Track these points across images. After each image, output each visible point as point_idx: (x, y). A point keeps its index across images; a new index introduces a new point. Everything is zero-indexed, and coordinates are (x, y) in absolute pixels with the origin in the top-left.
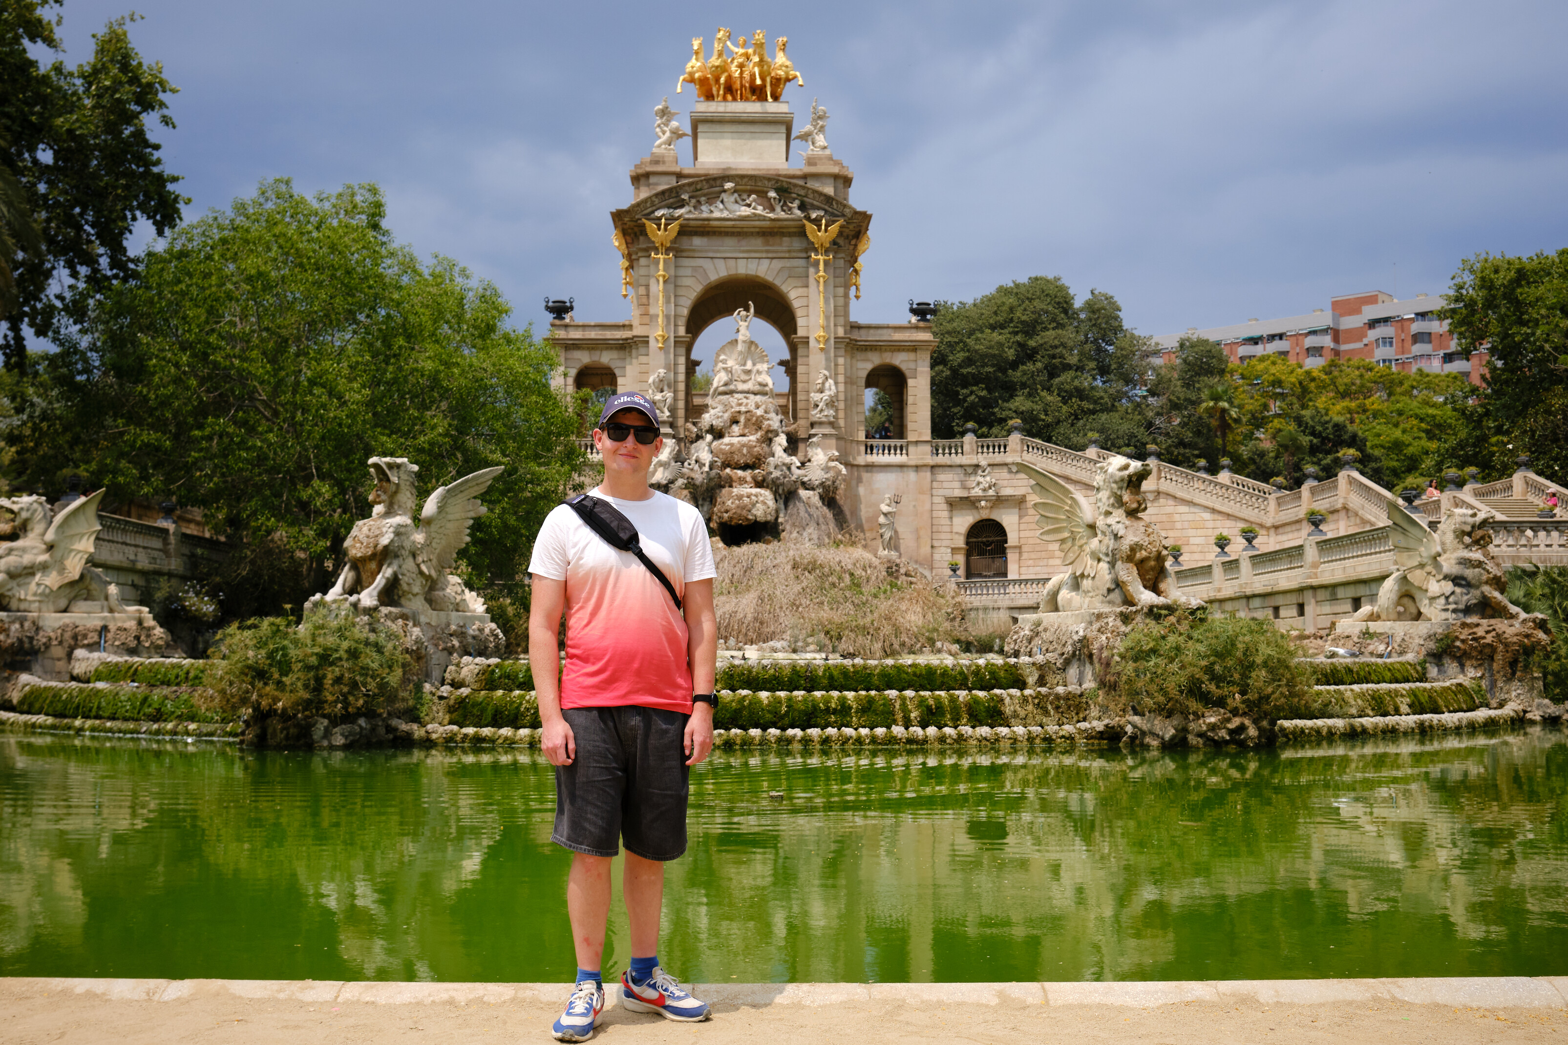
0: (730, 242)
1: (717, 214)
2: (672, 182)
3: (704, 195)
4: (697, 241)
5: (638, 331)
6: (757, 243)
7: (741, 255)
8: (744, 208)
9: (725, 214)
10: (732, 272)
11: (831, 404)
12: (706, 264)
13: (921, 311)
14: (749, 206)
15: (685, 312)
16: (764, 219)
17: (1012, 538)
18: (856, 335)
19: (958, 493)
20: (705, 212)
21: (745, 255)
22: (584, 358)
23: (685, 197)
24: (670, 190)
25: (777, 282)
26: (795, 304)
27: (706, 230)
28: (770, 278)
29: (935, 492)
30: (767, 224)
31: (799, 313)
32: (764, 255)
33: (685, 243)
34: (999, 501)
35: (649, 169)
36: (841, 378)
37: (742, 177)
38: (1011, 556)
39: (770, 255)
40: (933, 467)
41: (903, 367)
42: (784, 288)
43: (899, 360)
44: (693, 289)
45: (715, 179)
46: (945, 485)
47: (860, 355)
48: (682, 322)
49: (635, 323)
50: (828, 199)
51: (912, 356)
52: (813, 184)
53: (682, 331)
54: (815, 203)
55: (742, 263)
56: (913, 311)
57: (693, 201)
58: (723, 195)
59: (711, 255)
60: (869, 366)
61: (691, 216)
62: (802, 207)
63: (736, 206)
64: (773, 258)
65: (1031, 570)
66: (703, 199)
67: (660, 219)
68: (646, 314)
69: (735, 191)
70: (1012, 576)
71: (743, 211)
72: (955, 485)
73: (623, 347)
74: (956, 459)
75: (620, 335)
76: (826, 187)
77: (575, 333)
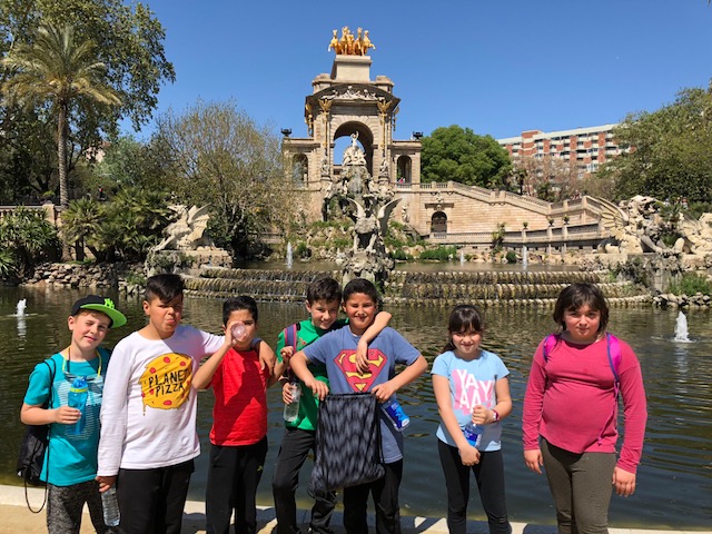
0: (350, 109)
1: (345, 98)
2: (329, 86)
3: (341, 91)
4: (338, 108)
5: (315, 142)
6: (359, 109)
7: (354, 114)
9: (348, 98)
10: (350, 120)
12: (341, 117)
13: (417, 136)
14: (357, 95)
15: (332, 135)
16: (362, 100)
17: (448, 219)
18: (394, 144)
19: (429, 202)
20: (341, 97)
22: (296, 151)
23: (334, 91)
24: (328, 88)
25: (367, 124)
26: (373, 132)
27: (341, 104)
28: (364, 123)
29: (421, 201)
31: (374, 135)
32: (362, 114)
33: (333, 108)
34: (445, 205)
36: (389, 160)
37: (354, 84)
38: (448, 224)
40: (420, 193)
41: (410, 157)
42: (369, 126)
44: (336, 126)
45: (345, 85)
46: (425, 199)
47: (395, 152)
48: (332, 138)
49: (315, 138)
50: (386, 93)
51: (414, 152)
52: (380, 87)
53: (332, 142)
54: (381, 94)
55: (354, 117)
56: (414, 135)
57: (337, 93)
58: (348, 91)
59: (342, 113)
60: (399, 156)
61: (336, 98)
62: (376, 96)
63: (351, 96)
64: (365, 115)
65: (456, 230)
67: (324, 99)
68: (319, 135)
69: (352, 89)
70: (448, 232)
71: (356, 97)
72: (429, 199)
73: (312, 148)
74: (429, 190)
75: (309, 142)
76: (385, 89)
77: (293, 142)
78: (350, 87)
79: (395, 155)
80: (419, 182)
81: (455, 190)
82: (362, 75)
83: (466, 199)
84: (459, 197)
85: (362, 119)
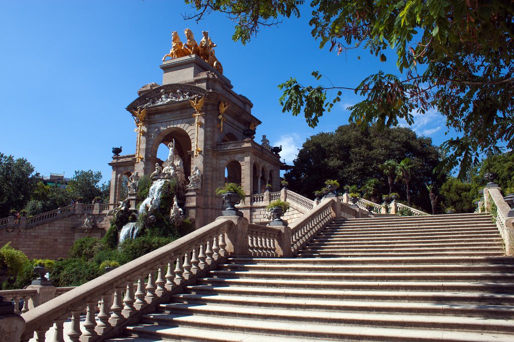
3: (156, 97)
4: (157, 116)
6: (178, 113)
7: (171, 120)
10: (169, 127)
15: (150, 146)
16: (176, 102)
21: (173, 119)
22: (123, 170)
25: (185, 129)
26: (191, 137)
27: (158, 111)
28: (182, 128)
30: (178, 105)
31: (192, 141)
32: (180, 118)
36: (208, 169)
39: (182, 118)
40: (251, 208)
41: (239, 161)
42: (187, 131)
43: (237, 157)
44: (153, 136)
46: (257, 217)
51: (242, 155)
52: (196, 85)
53: (149, 155)
54: (195, 92)
55: (172, 123)
59: (161, 121)
60: (225, 162)
62: (190, 95)
64: (183, 119)
66: (156, 99)
73: (133, 164)
74: (261, 204)
75: (132, 159)
76: (203, 84)
79: (221, 162)
80: (249, 194)
82: (187, 76)
85: (180, 125)
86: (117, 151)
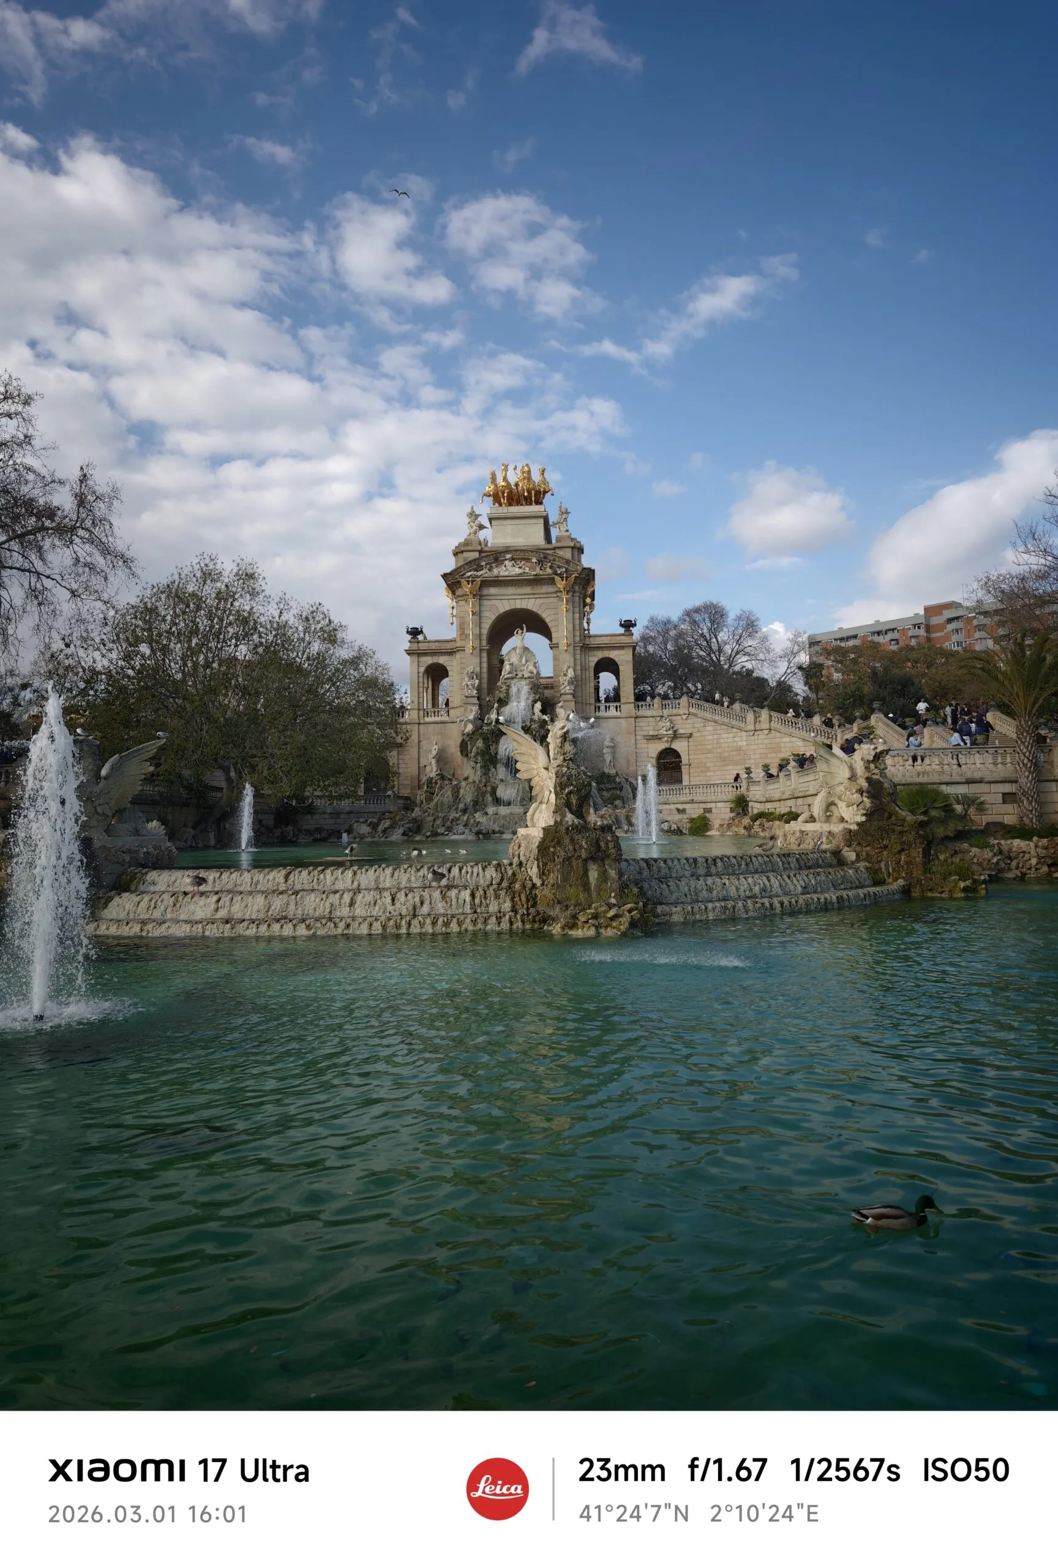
0: (511, 590)
1: (502, 574)
2: (476, 555)
3: (494, 562)
4: (493, 590)
5: (458, 645)
6: (527, 590)
7: (517, 596)
8: (517, 570)
9: (506, 573)
10: (513, 607)
11: (570, 683)
12: (498, 603)
13: (628, 625)
14: (520, 568)
15: (485, 631)
16: (530, 574)
17: (684, 760)
18: (587, 641)
19: (651, 733)
20: (495, 571)
21: (520, 596)
22: (429, 660)
23: (483, 563)
24: (475, 560)
25: (539, 612)
26: (550, 625)
27: (498, 582)
28: (535, 610)
29: (637, 733)
30: (532, 577)
31: (552, 630)
32: (532, 596)
33: (485, 592)
34: (676, 736)
35: (462, 549)
36: (579, 668)
37: (516, 551)
38: (684, 769)
39: (535, 596)
40: (635, 717)
41: (616, 659)
42: (544, 616)
43: (613, 654)
44: (489, 618)
45: (501, 553)
46: (643, 727)
47: (591, 653)
48: (484, 637)
49: (458, 640)
50: (568, 562)
51: (622, 652)
52: (561, 553)
53: (484, 643)
54: (559, 564)
55: (518, 601)
56: (621, 625)
57: (488, 566)
58: (507, 562)
59: (500, 597)
60: (596, 659)
61: (487, 575)
62: (552, 567)
63: (512, 569)
64: (537, 597)
65: (698, 779)
66: (494, 565)
67: (469, 577)
68: (464, 634)
69: (512, 559)
70: (685, 782)
71: (517, 571)
72: (648, 727)
73: (451, 653)
74: (649, 713)
75: (449, 646)
76: (567, 554)
77: (423, 646)
78: (508, 556)
79: (591, 659)
80: (633, 701)
81: (692, 710)
82: (533, 535)
83: (710, 728)
84: (698, 723)
85: (531, 604)
86: (415, 632)
